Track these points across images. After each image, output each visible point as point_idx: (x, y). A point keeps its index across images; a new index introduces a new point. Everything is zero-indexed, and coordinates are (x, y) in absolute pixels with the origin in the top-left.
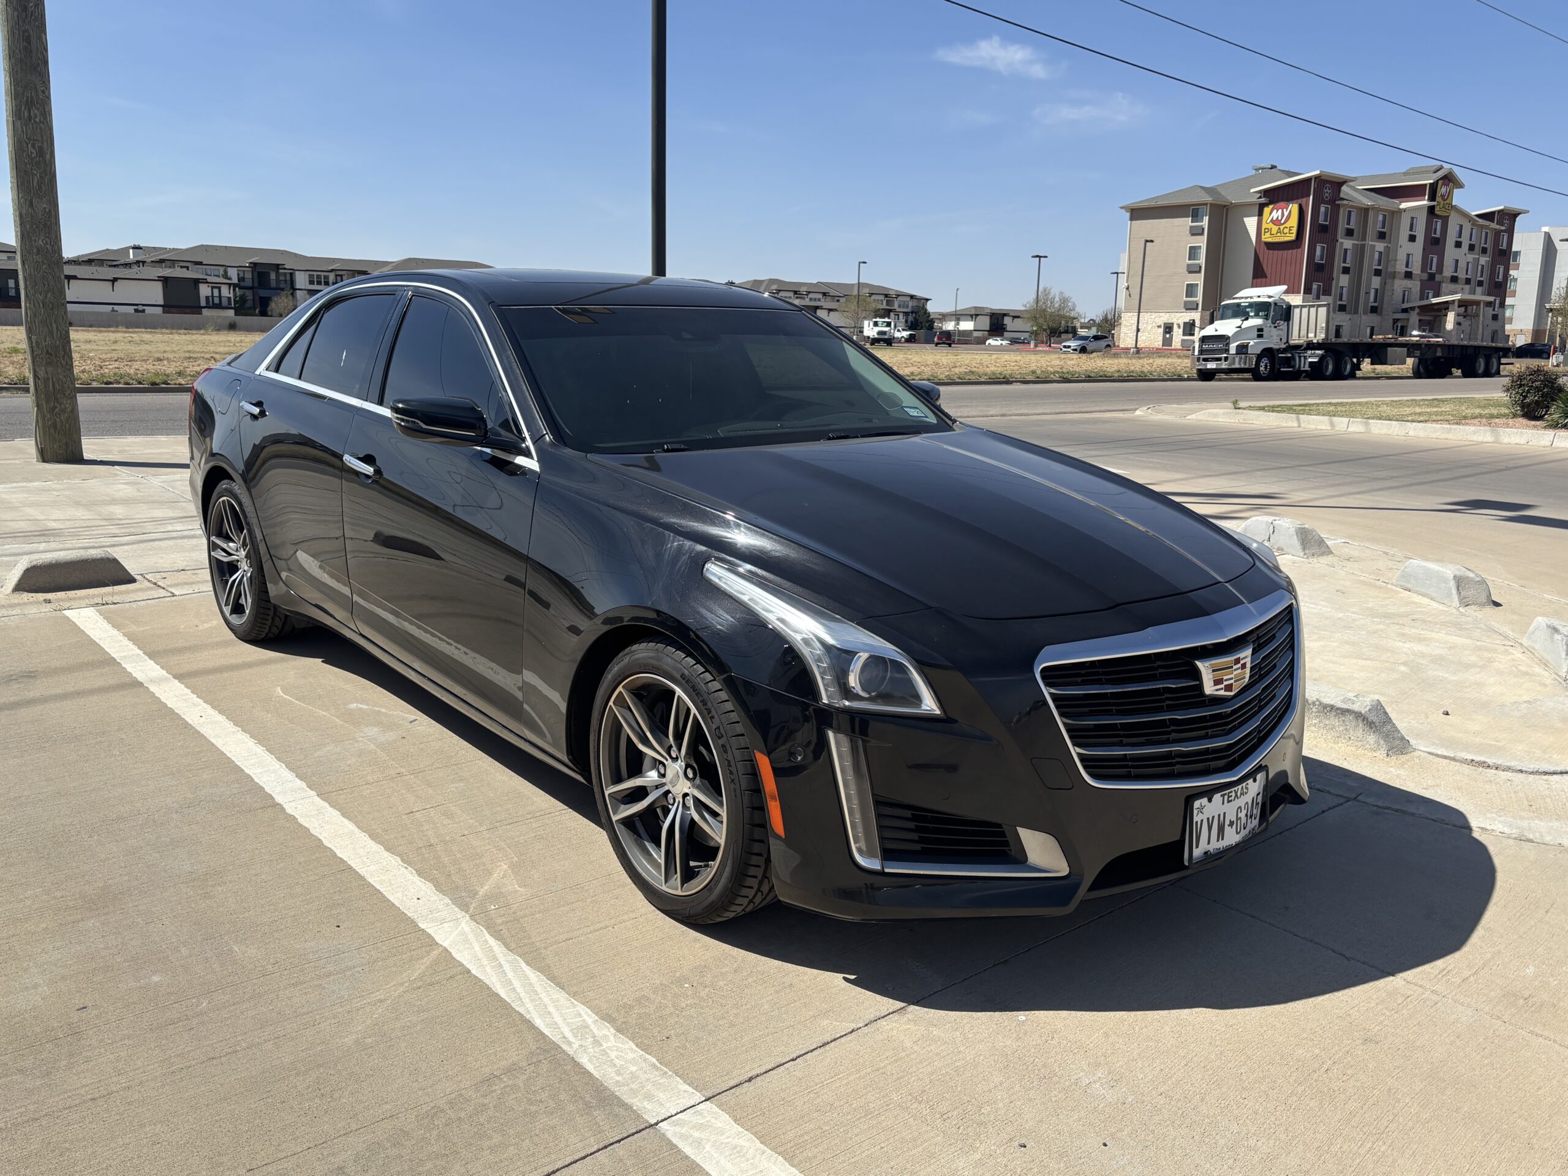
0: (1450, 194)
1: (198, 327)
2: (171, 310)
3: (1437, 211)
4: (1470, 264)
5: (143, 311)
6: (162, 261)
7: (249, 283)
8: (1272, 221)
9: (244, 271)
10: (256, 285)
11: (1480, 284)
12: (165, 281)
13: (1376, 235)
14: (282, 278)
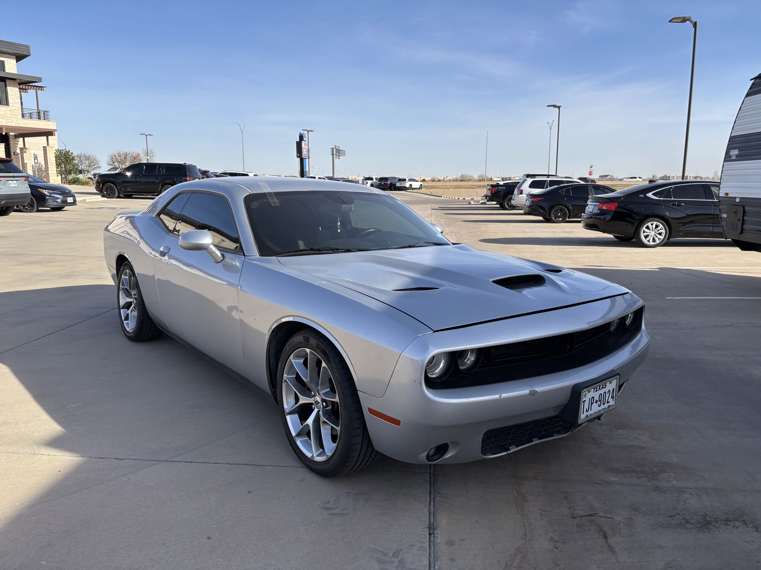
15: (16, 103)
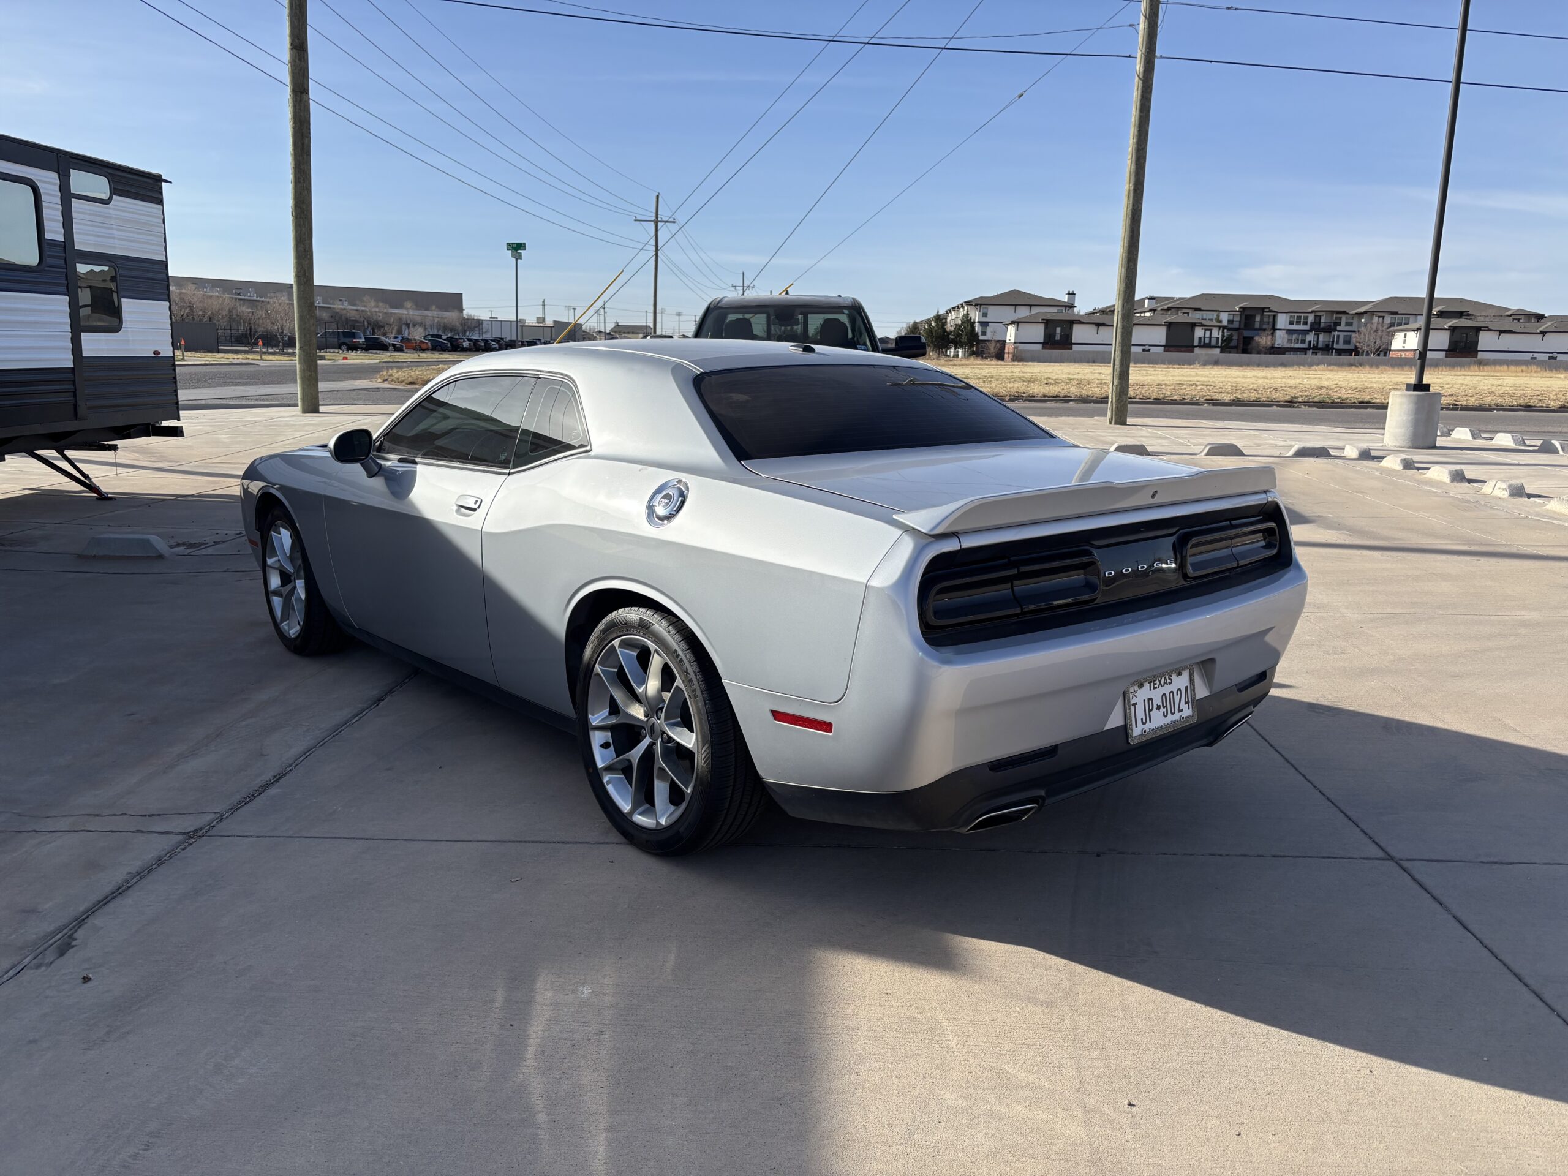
1: (1190, 363)
2: (1171, 349)
5: (1149, 350)
6: (1169, 309)
7: (1236, 325)
9: (1234, 315)
10: (1242, 326)
12: (1169, 325)
14: (1266, 320)
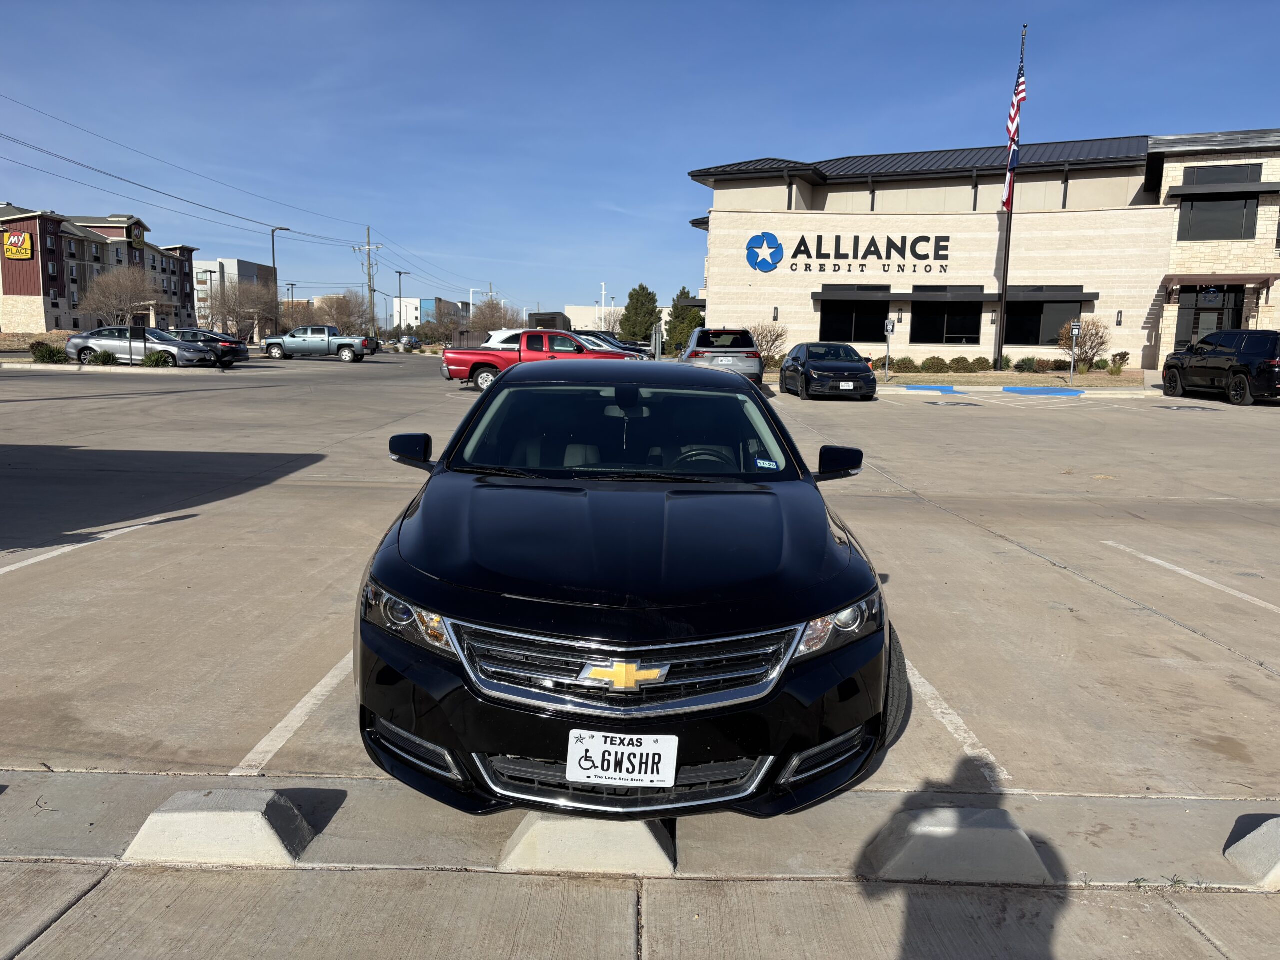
0: (142, 235)
3: (134, 245)
4: (165, 281)
8: (11, 243)
11: (175, 294)
13: (93, 259)
15: (1270, 233)
